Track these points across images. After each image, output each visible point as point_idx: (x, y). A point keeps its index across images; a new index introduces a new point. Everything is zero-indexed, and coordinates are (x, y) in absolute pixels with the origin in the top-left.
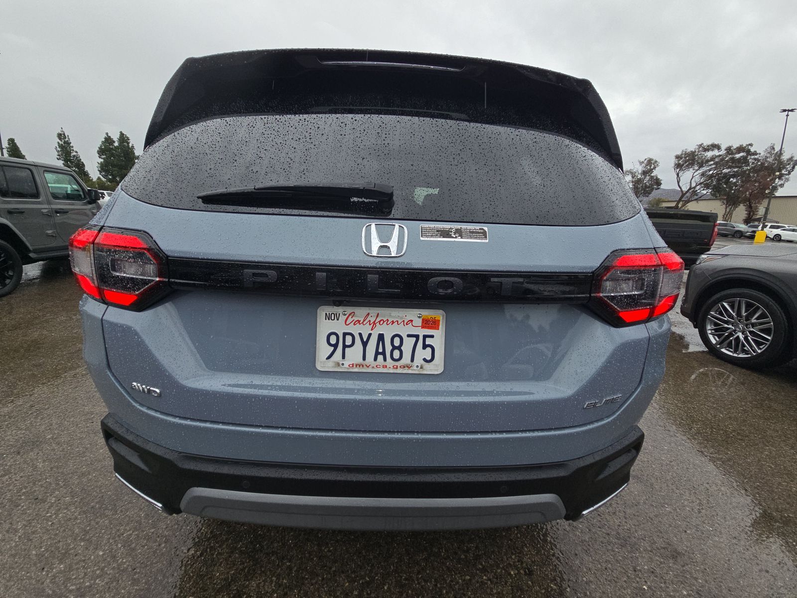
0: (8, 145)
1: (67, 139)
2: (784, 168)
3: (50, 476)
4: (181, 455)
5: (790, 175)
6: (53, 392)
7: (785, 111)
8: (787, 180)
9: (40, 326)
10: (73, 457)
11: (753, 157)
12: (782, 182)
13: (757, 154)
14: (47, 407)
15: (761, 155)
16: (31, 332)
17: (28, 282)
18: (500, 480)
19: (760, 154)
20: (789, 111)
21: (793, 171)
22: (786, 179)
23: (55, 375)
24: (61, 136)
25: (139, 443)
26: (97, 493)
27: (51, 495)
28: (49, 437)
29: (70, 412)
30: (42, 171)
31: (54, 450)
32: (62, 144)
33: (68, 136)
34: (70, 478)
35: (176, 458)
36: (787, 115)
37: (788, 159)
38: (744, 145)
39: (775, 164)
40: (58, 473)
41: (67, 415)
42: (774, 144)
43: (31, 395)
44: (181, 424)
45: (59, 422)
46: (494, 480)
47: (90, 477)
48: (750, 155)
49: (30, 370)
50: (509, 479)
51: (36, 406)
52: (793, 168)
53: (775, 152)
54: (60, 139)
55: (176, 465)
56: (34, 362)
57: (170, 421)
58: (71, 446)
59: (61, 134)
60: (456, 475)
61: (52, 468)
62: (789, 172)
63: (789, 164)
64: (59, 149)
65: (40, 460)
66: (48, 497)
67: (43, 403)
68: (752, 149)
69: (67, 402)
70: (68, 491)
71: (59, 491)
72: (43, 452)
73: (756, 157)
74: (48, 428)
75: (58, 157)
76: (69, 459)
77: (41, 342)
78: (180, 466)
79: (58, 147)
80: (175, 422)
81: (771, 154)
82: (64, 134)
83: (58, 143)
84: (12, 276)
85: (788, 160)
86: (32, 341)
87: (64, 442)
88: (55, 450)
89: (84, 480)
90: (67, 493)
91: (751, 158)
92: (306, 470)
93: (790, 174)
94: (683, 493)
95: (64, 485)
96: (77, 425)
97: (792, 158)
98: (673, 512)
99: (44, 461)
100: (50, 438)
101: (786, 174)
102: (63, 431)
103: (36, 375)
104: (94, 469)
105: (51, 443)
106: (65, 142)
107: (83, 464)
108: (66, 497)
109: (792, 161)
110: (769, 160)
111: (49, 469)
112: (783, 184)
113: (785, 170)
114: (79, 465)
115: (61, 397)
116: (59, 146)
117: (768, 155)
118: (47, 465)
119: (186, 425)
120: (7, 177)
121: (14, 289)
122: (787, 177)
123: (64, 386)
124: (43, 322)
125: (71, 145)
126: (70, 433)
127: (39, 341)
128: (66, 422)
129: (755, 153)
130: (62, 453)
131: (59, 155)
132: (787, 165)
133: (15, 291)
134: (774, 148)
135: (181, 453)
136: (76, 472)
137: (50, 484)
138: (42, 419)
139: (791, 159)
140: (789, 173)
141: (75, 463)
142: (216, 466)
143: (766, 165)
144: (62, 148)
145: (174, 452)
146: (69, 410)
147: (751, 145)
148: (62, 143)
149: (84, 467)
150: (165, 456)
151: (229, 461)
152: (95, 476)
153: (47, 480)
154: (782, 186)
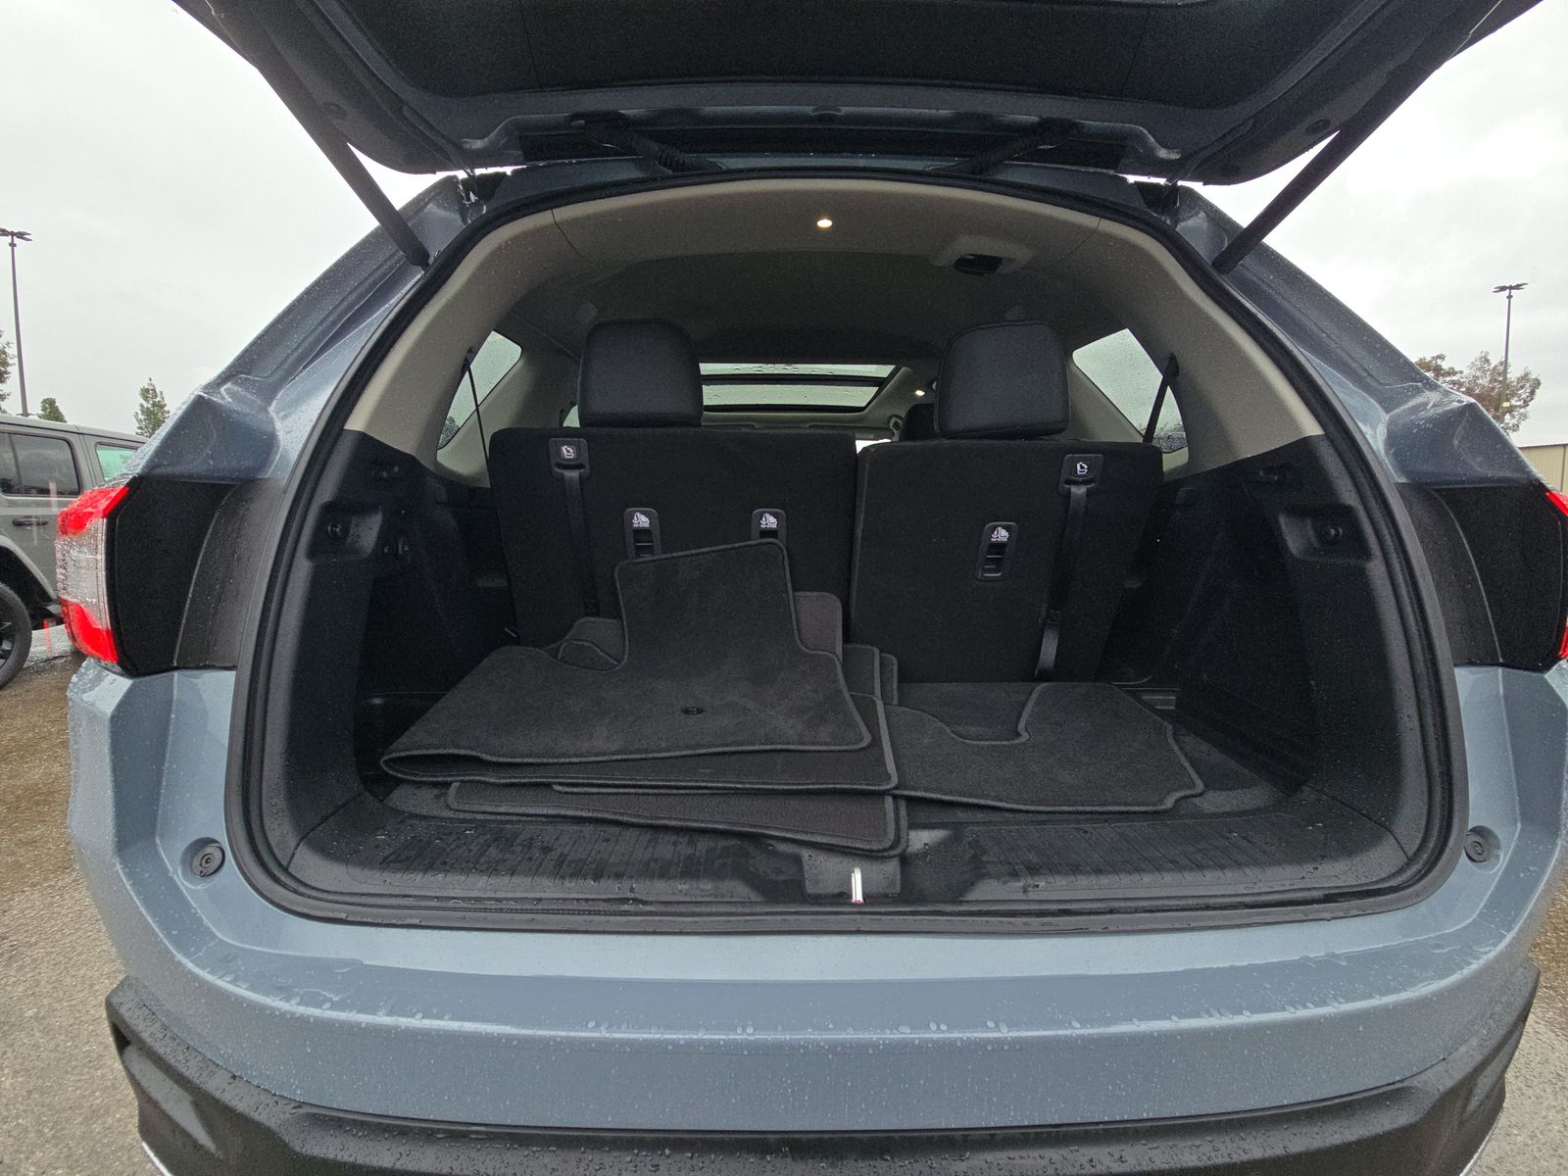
0: (42, 410)
1: (158, 399)
2: (1513, 395)
3: (25, 1111)
4: (301, 1111)
5: (1528, 408)
6: (52, 903)
7: (1503, 289)
8: (1524, 416)
9: (49, 755)
10: (76, 1067)
11: (1448, 379)
12: (1514, 421)
13: (1457, 373)
14: (33, 940)
15: (1465, 374)
16: (29, 768)
17: (41, 665)
18: (1245, 1158)
19: (1461, 372)
20: (1511, 288)
21: (1532, 399)
22: (1522, 414)
23: (60, 864)
24: (145, 393)
25: (191, 1071)
26: (122, 1163)
27: (27, 1158)
28: (30, 1013)
29: (79, 954)
30: (93, 444)
31: (36, 1046)
32: (148, 408)
33: (161, 393)
34: (67, 1120)
35: (288, 1119)
36: (1510, 297)
37: (1519, 379)
38: (1428, 359)
39: (1493, 389)
40: (43, 1106)
41: (72, 962)
42: (1487, 353)
43: (5, 911)
44: (303, 1020)
45: (54, 978)
46: (1227, 1160)
47: (110, 1120)
48: (1443, 376)
49: (13, 853)
50: (1269, 1153)
51: (11, 939)
52: (1532, 393)
53: (1491, 367)
54: (146, 398)
55: (286, 1145)
56: (22, 835)
57: (273, 1010)
58: (73, 1039)
59: (147, 391)
60: (1116, 1149)
61: (30, 1092)
62: (1525, 402)
63: (1522, 387)
64: (141, 417)
65: (6, 1071)
66: (21, 1161)
67: (26, 932)
68: (1445, 365)
69: (77, 930)
70: (61, 1153)
71: (44, 1152)
72: (14, 1051)
73: (1455, 378)
74: (30, 993)
75: (139, 431)
76: (67, 1072)
77: (45, 790)
78: (297, 1149)
79: (140, 412)
80: (286, 1012)
81: (1484, 372)
82: (154, 390)
83: (142, 406)
84: (9, 652)
85: (1521, 379)
86: (26, 789)
87: (60, 1027)
88: (39, 1047)
89: (97, 1127)
90: (59, 1158)
91: (1445, 382)
92: (667, 1152)
93: (1528, 405)
94: (1542, 1094)
95: (54, 1136)
96: (92, 986)
97: (1527, 375)
98: (1530, 1142)
99: (16, 1073)
100: (31, 1017)
101: (1520, 406)
102: (60, 1001)
103: (21, 866)
104: (119, 1101)
105: (32, 1030)
106: (154, 405)
107: (95, 1087)
108: (56, 1169)
109: (1528, 380)
110: (1480, 381)
111: (24, 1093)
112: (1517, 425)
113: (1516, 399)
114: (86, 1089)
115: (66, 916)
116: (143, 411)
117: (1478, 374)
118: (22, 1083)
119: (317, 1020)
120: (20, 459)
121: (10, 680)
122: (1522, 410)
123: (75, 890)
124: (57, 745)
125: (166, 409)
126: (74, 1006)
127: (40, 788)
128: (68, 979)
129: (1452, 372)
130: (53, 1055)
131: (141, 428)
132: (1518, 390)
133: (11, 684)
134: (1487, 361)
135: (300, 1105)
136: (80, 1107)
137: (26, 1130)
138: (21, 968)
139: (1525, 377)
140: (1526, 404)
141: (79, 1084)
142: (402, 1149)
143: (1477, 391)
144: (148, 415)
145: (282, 1102)
146: (80, 949)
147: (1441, 357)
148: (149, 406)
149: (97, 1094)
150: (256, 1116)
151: (438, 1131)
152: (119, 1120)
153: (20, 1121)
154: (1515, 428)
